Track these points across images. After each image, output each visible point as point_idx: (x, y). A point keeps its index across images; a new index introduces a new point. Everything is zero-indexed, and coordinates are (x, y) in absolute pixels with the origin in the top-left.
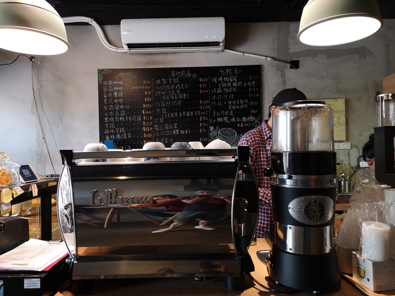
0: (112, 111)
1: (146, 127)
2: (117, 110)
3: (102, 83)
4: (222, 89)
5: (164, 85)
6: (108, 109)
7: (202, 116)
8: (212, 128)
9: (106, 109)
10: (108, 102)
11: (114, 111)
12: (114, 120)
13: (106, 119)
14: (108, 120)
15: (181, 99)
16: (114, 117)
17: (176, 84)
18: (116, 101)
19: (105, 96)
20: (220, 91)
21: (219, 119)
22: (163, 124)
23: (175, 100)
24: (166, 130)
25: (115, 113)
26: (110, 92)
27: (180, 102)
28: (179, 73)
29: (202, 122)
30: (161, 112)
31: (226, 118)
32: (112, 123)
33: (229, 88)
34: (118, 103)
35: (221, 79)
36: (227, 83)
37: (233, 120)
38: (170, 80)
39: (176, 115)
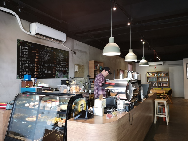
0: (23, 60)
1: (36, 69)
2: (25, 61)
3: (19, 46)
4: (60, 57)
5: (43, 52)
6: (21, 59)
7: (54, 66)
8: (57, 71)
9: (20, 59)
10: (21, 56)
11: (24, 61)
12: (24, 65)
13: (20, 64)
14: (21, 65)
15: (48, 59)
16: (24, 63)
17: (47, 53)
18: (25, 56)
19: (20, 53)
20: (59, 58)
21: (59, 68)
22: (42, 68)
23: (46, 59)
24: (43, 71)
25: (24, 62)
26: (23, 51)
27: (48, 60)
28: (48, 48)
29: (54, 69)
30: (42, 63)
31: (60, 68)
32: (23, 66)
33: (61, 57)
34: (26, 57)
35: (59, 54)
36: (61, 55)
37: (62, 69)
38: (45, 50)
39: (46, 65)
